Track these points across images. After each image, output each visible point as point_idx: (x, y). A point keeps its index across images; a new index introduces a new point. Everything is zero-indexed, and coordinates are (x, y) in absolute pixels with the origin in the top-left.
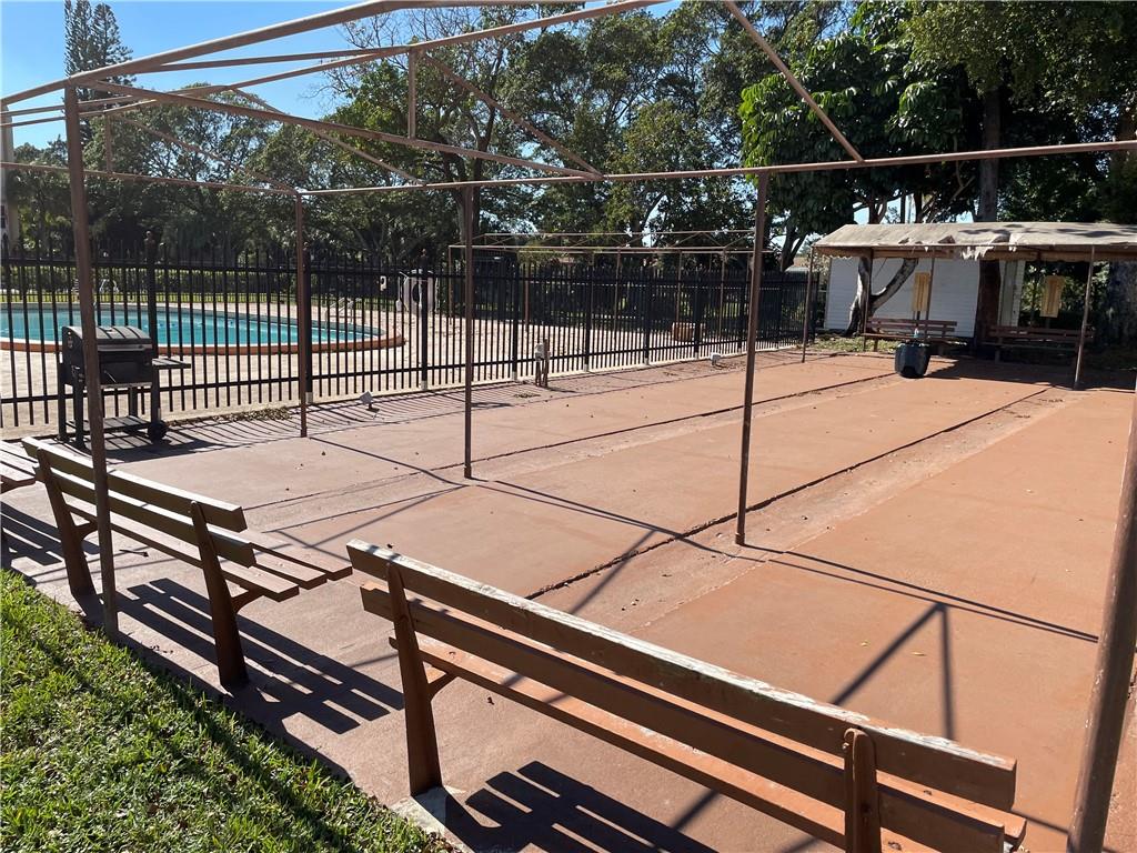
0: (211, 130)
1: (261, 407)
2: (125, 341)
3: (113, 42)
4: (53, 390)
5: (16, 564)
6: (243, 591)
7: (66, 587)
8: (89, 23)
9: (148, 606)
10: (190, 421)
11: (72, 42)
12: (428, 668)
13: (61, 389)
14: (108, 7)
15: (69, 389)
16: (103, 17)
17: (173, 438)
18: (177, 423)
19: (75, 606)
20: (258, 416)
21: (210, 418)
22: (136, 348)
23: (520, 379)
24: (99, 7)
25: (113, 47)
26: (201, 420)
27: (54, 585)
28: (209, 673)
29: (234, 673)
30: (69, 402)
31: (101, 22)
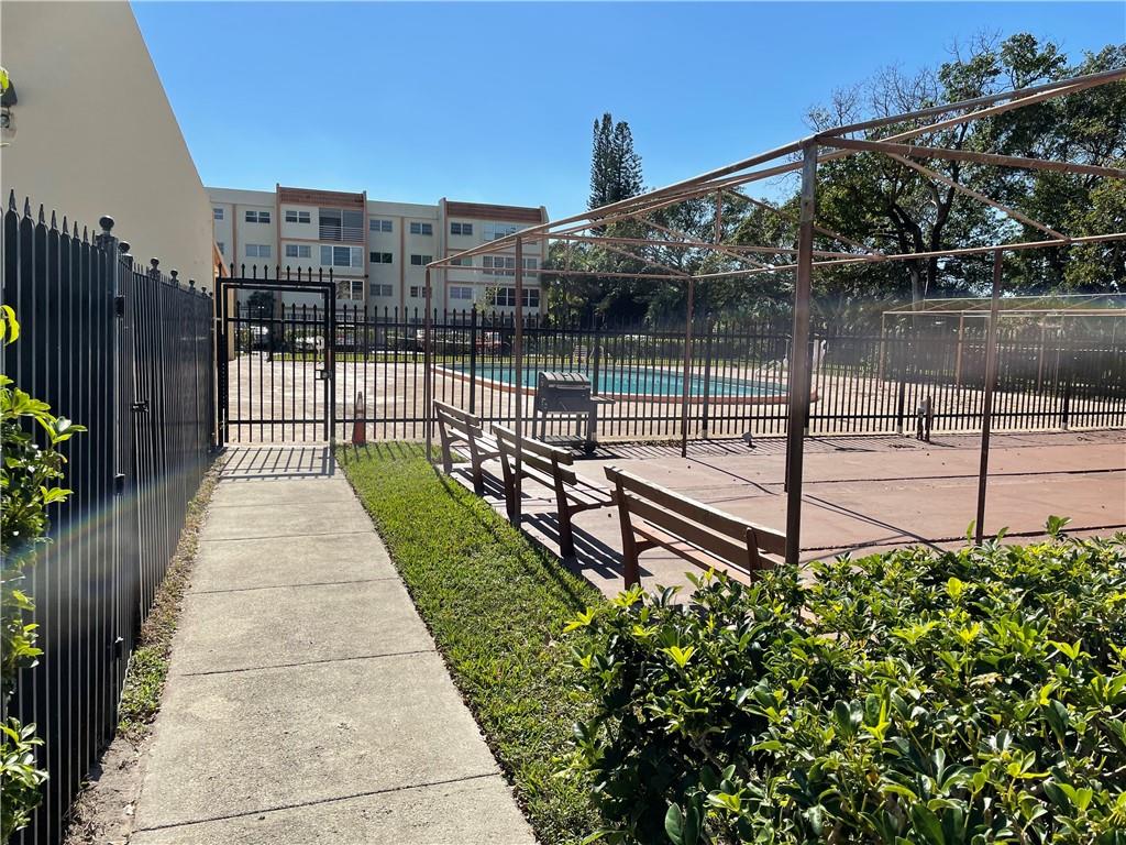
0: (697, 219)
1: (666, 438)
2: (575, 383)
3: (627, 152)
4: (531, 415)
5: (485, 498)
6: (574, 504)
7: (505, 510)
8: (610, 138)
9: (542, 522)
10: (615, 444)
11: (598, 156)
12: (636, 535)
13: (535, 413)
14: (626, 124)
15: (540, 414)
16: (622, 132)
17: (598, 451)
18: (606, 444)
19: (507, 517)
20: (663, 444)
21: (629, 443)
22: (581, 388)
23: (905, 433)
24: (619, 124)
25: (627, 156)
26: (622, 443)
27: (501, 508)
28: (557, 549)
29: (568, 550)
30: (539, 423)
31: (620, 137)
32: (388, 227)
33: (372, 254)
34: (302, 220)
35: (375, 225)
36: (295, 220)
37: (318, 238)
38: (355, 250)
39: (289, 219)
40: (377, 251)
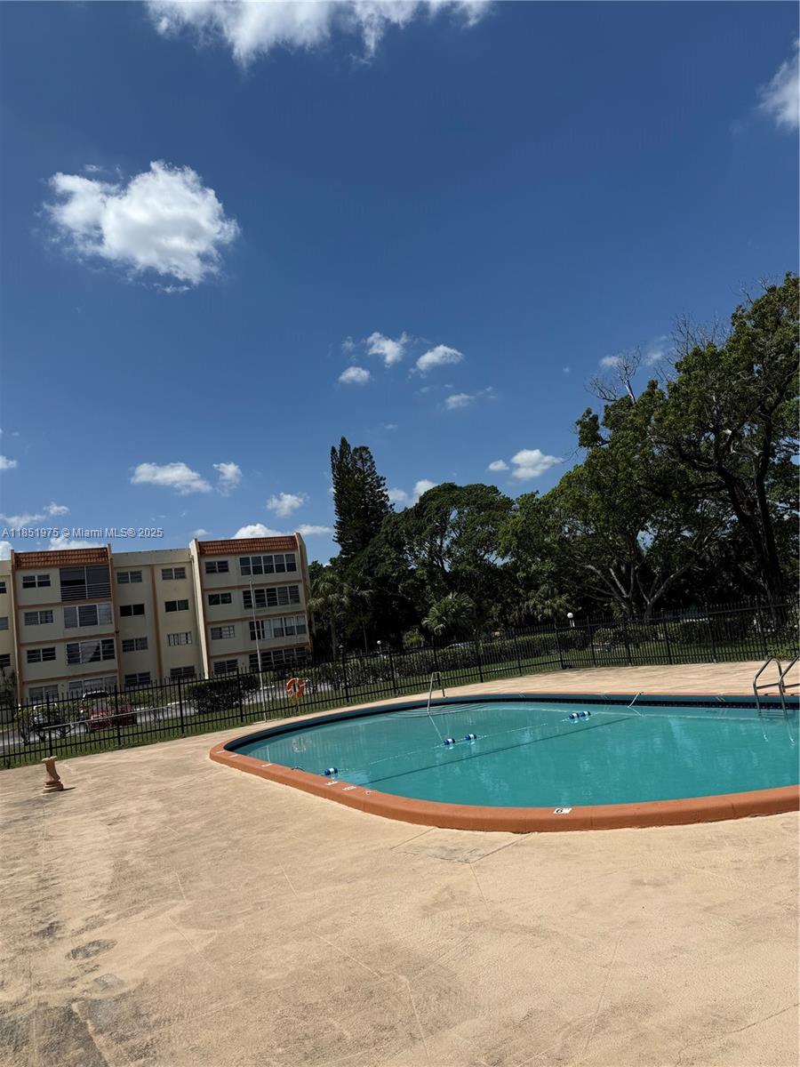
14: (365, 448)
16: (361, 457)
32: (137, 577)
33: (121, 607)
34: (41, 584)
35: (123, 578)
36: (33, 585)
37: (60, 600)
38: (102, 607)
39: (26, 586)
40: (128, 604)
